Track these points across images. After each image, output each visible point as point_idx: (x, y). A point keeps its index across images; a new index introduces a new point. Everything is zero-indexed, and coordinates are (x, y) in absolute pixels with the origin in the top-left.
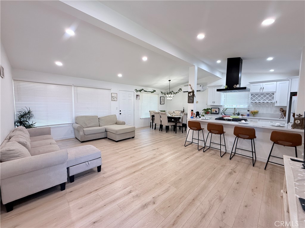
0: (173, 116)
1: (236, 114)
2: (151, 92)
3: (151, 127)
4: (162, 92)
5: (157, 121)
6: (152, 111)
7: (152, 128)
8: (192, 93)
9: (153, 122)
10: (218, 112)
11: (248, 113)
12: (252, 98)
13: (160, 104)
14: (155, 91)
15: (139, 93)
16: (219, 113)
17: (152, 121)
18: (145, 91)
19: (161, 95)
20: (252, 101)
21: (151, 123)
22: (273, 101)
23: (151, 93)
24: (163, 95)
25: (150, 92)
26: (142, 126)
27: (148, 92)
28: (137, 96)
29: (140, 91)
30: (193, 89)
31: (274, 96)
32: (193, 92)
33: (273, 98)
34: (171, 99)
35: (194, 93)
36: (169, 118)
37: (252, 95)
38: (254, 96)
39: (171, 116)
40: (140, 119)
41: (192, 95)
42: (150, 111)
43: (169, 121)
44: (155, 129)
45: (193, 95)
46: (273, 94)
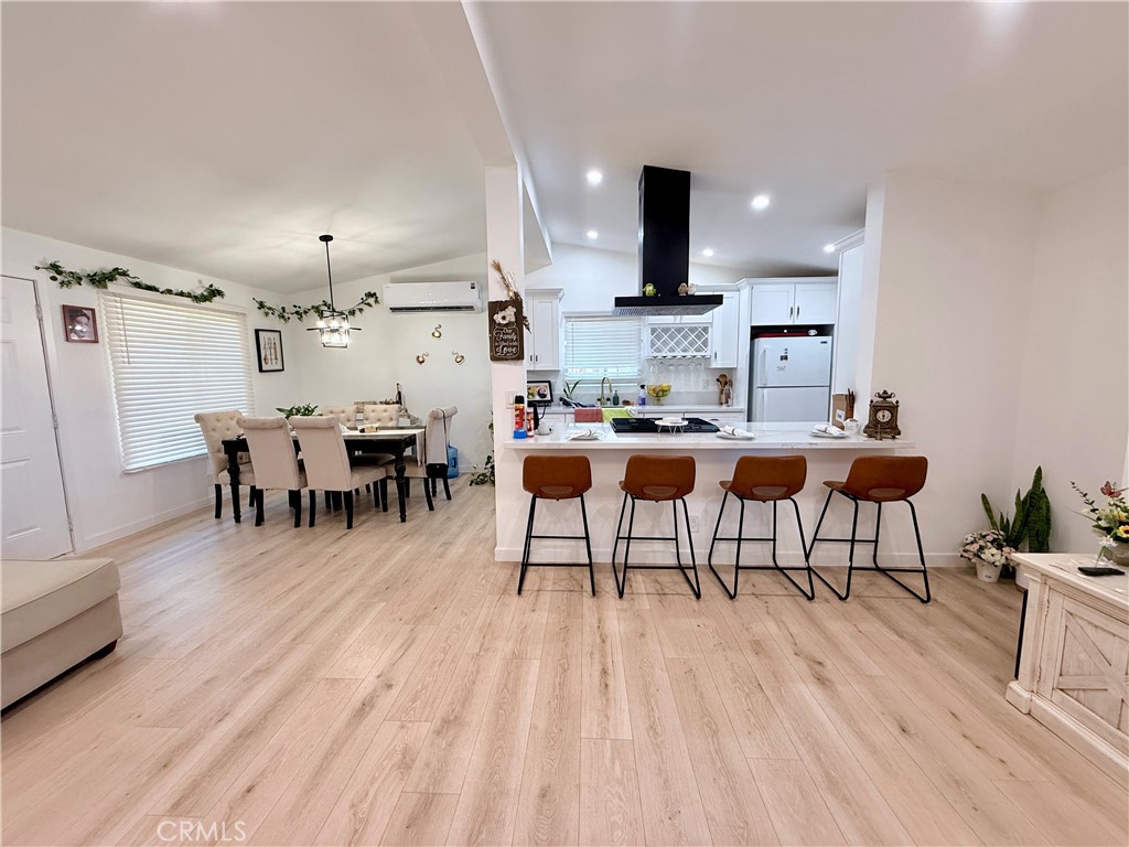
0: (369, 434)
1: (608, 399)
2: (189, 295)
3: (228, 511)
4: (261, 305)
5: (271, 472)
6: (218, 417)
7: (238, 519)
8: (510, 312)
9: (235, 484)
10: (548, 398)
11: (642, 393)
12: (653, 344)
13: (261, 370)
14: (220, 293)
15: (83, 296)
16: (552, 401)
17: (225, 477)
18: (138, 285)
19: (259, 320)
20: (655, 354)
21: (218, 488)
22: (708, 352)
23: (188, 301)
24: (273, 322)
25: (181, 294)
26: (149, 518)
27: (169, 292)
28: (71, 314)
29: (100, 280)
30: (513, 288)
31: (709, 336)
32: (516, 302)
33: (705, 343)
34: (345, 340)
35: (524, 310)
36: (351, 445)
37: (653, 331)
38: (658, 338)
39: (357, 433)
40: (127, 474)
41: (513, 319)
42: (198, 418)
43: (355, 463)
44: (260, 520)
45: (520, 320)
46: (706, 330)
